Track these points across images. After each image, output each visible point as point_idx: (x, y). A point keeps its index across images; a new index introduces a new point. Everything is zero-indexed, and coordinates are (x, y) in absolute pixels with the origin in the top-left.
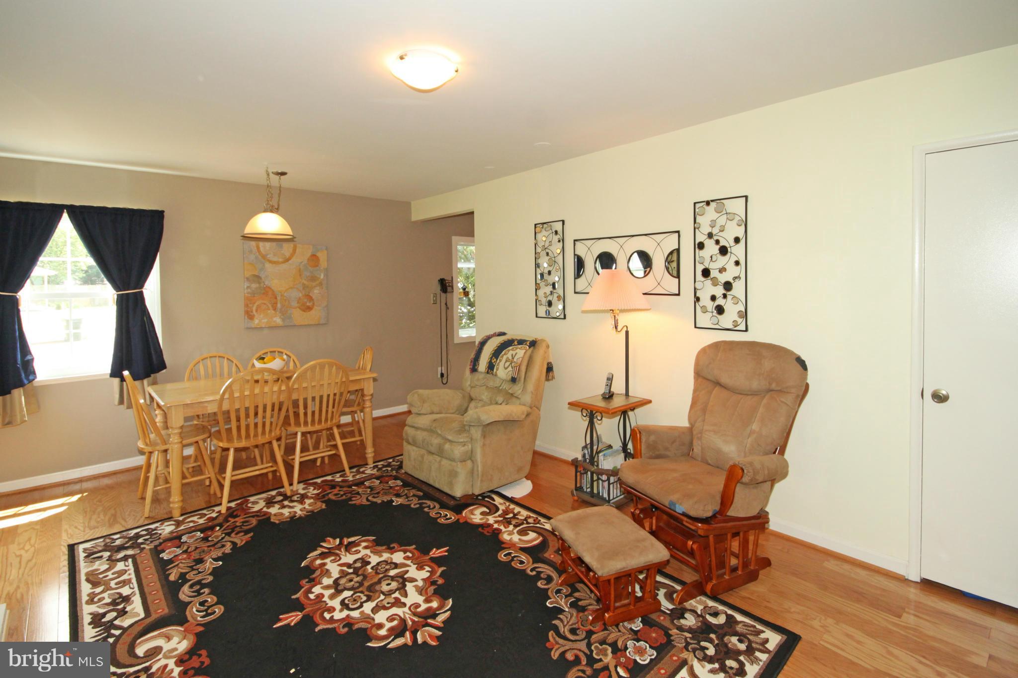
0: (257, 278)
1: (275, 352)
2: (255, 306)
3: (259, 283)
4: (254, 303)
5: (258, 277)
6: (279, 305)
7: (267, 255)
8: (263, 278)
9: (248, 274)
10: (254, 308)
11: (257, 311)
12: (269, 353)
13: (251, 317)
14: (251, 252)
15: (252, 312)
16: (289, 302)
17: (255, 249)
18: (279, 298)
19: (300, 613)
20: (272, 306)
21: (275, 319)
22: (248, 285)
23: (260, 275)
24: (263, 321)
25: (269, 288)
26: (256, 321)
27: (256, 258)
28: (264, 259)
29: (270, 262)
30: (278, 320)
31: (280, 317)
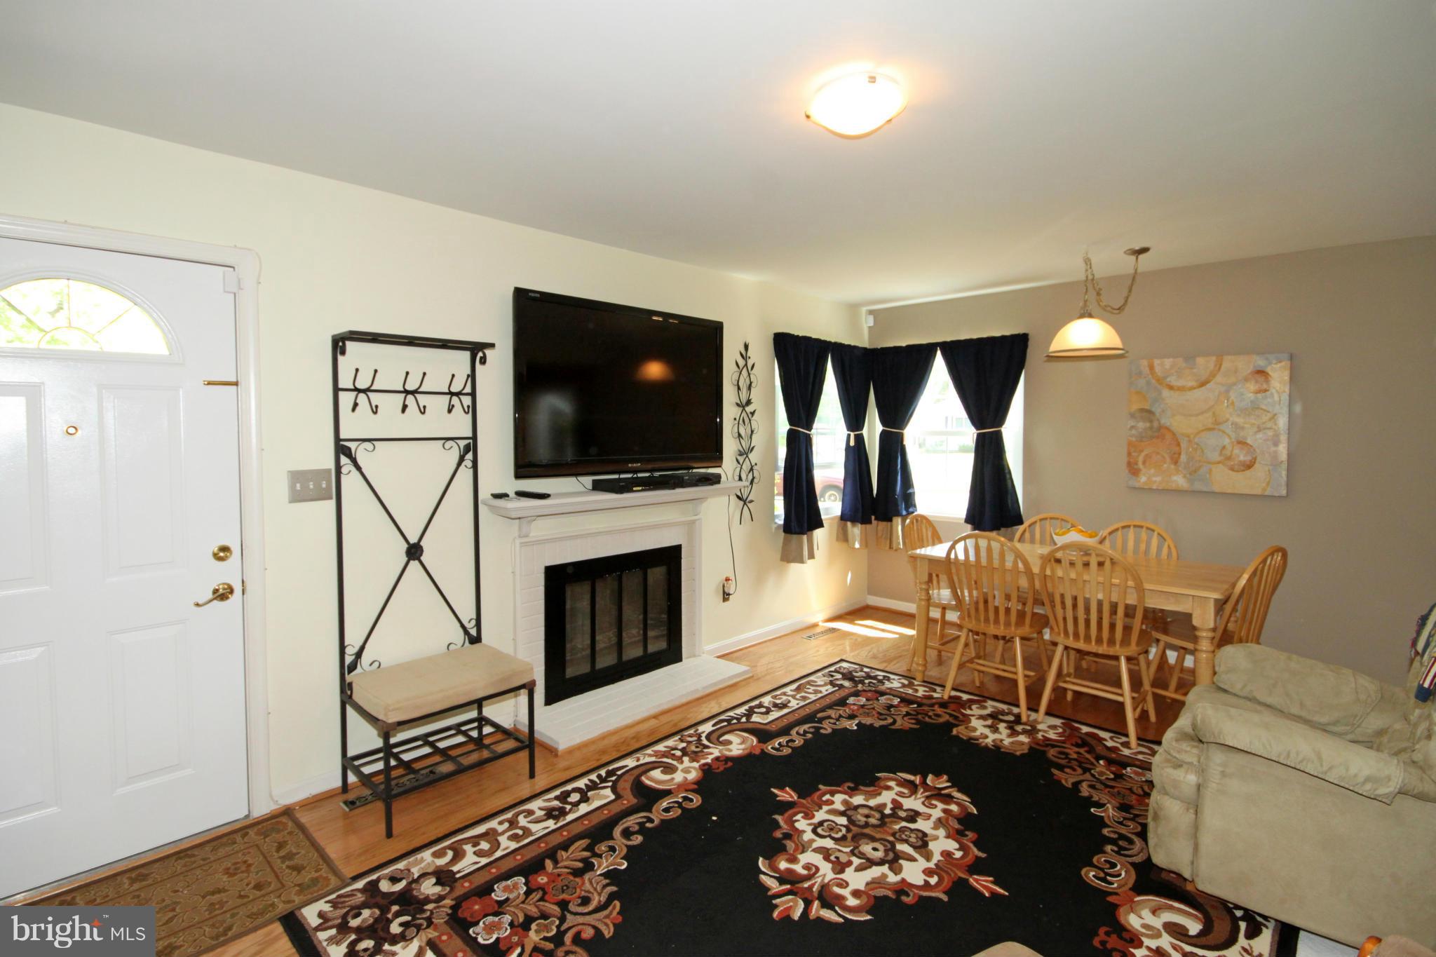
0: (1147, 414)
1: (1142, 527)
2: (1143, 454)
3: (1151, 421)
4: (1141, 451)
5: (1150, 412)
6: (1183, 458)
7: (1165, 378)
8: (1157, 415)
9: (1135, 407)
10: (1141, 459)
11: (1144, 463)
12: (1132, 527)
13: (1133, 470)
14: (1140, 374)
15: (1136, 464)
16: (1203, 451)
17: (1146, 370)
18: (1184, 445)
19: (796, 798)
20: (1172, 458)
21: (1175, 478)
22: (1133, 424)
23: (1153, 409)
24: (1154, 479)
25: (1168, 429)
26: (1143, 479)
27: (1148, 383)
28: (1161, 384)
29: (1171, 388)
30: (1179, 481)
31: (1185, 477)
